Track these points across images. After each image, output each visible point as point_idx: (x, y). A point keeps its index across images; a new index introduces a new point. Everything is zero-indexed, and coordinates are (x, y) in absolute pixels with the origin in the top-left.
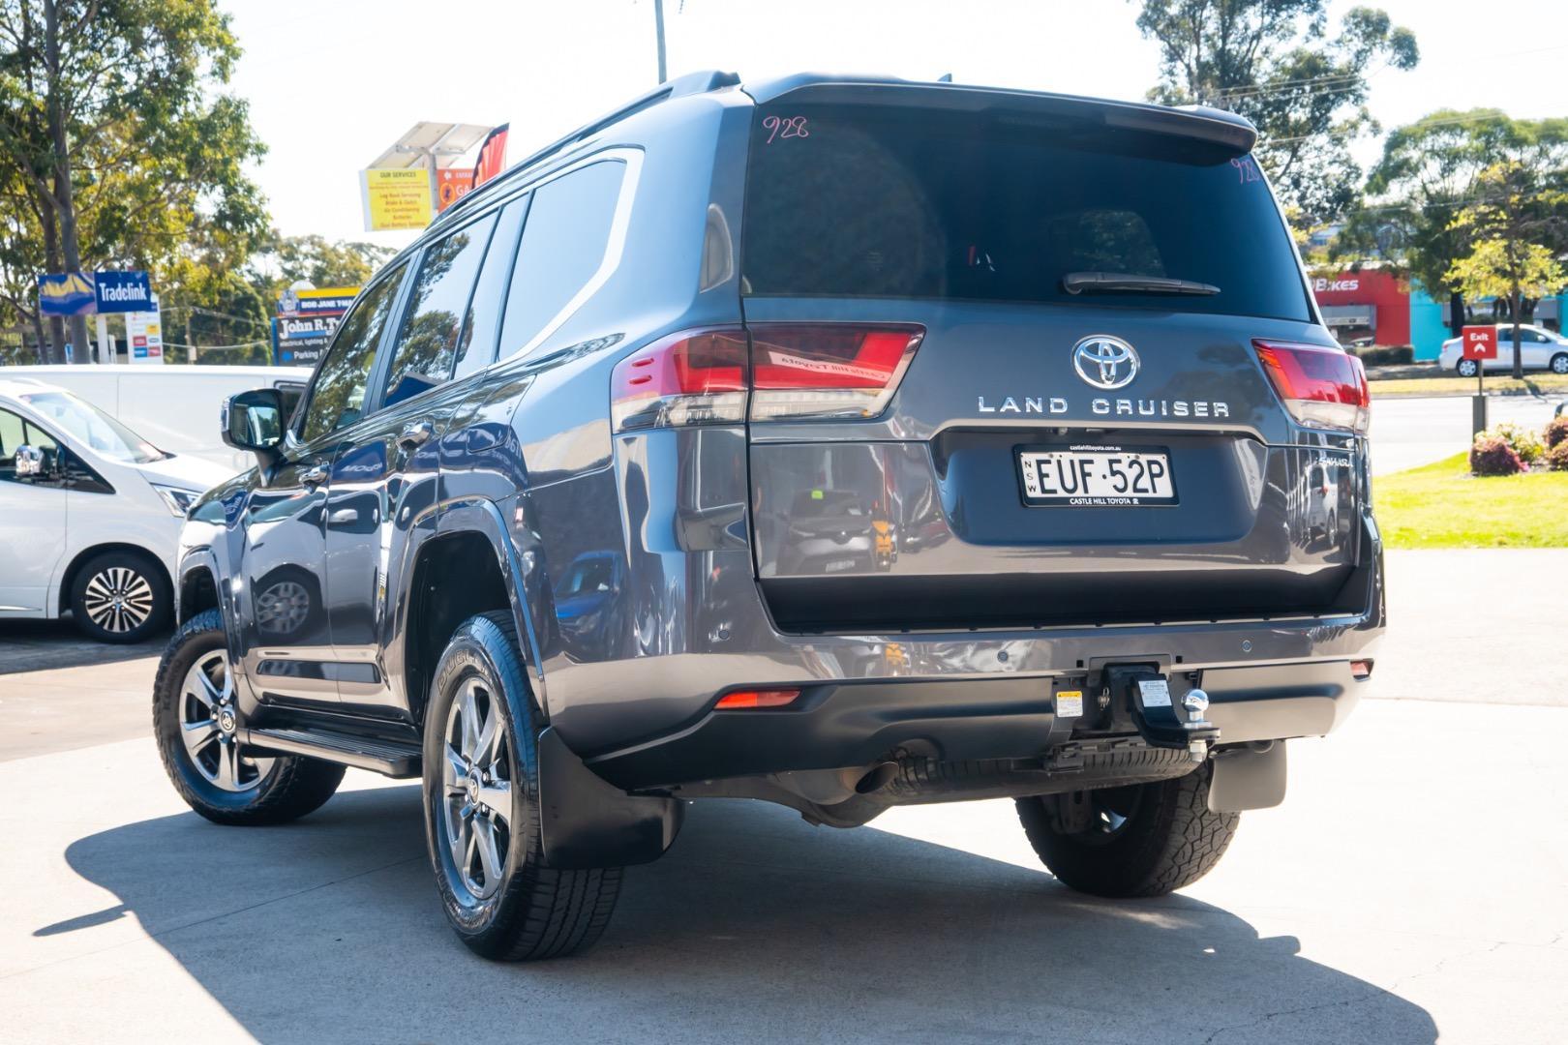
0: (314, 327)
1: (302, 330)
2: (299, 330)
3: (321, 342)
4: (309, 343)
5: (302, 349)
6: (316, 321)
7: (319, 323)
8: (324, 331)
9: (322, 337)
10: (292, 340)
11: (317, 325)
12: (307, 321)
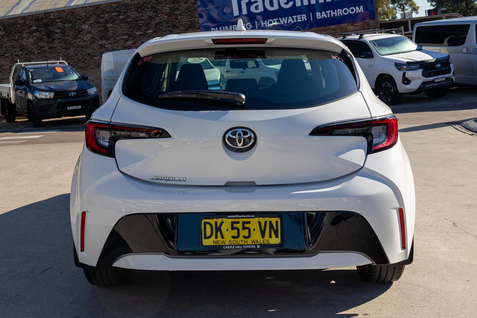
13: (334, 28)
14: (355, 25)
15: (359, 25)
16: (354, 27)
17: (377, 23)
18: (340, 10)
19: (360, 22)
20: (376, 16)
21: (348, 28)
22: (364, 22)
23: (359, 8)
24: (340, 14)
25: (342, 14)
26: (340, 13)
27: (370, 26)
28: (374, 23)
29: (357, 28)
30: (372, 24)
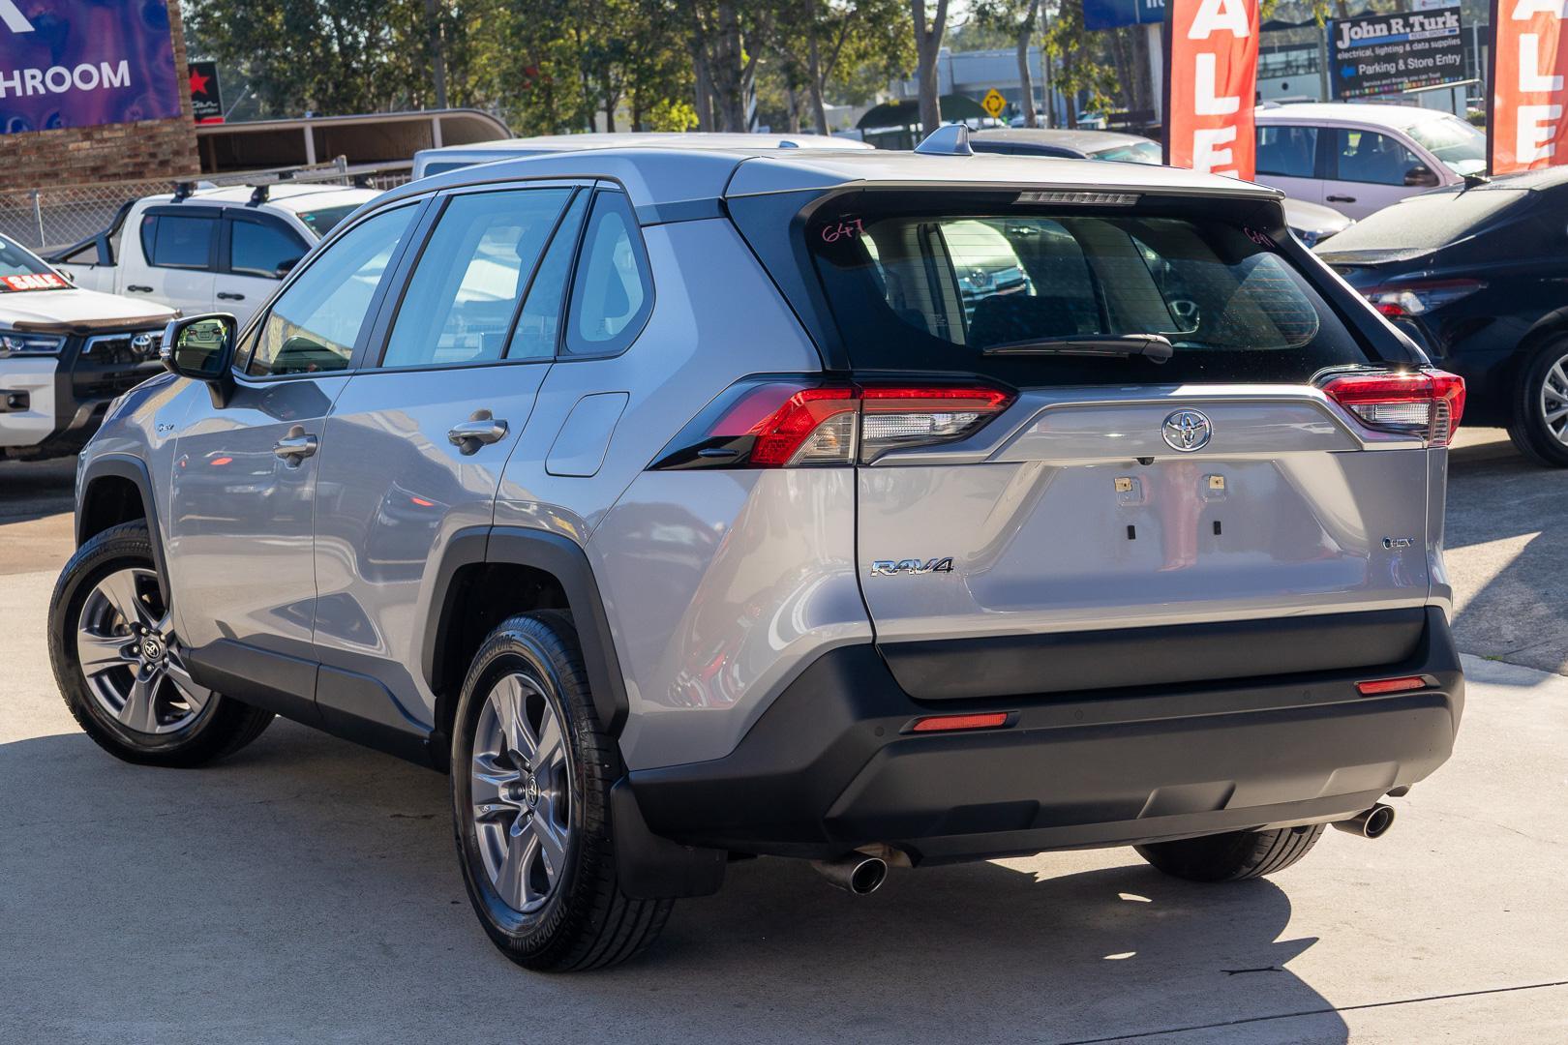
0: (1389, 29)
1: (1372, 34)
2: (1365, 36)
3: (1400, 49)
4: (1382, 52)
5: (1369, 61)
6: (1393, 22)
7: (1397, 25)
8: (1406, 33)
9: (1403, 44)
10: (1356, 49)
11: (1394, 26)
12: (1380, 23)
13: (9, 144)
14: (97, 136)
15: (115, 138)
16: (96, 146)
17: (188, 132)
18: (37, 72)
19: (117, 126)
20: (184, 105)
21: (71, 146)
22: (136, 126)
23: (115, 71)
24: (34, 88)
25: (42, 91)
26: (37, 83)
27: (160, 145)
28: (175, 133)
29: (106, 149)
30: (167, 134)
